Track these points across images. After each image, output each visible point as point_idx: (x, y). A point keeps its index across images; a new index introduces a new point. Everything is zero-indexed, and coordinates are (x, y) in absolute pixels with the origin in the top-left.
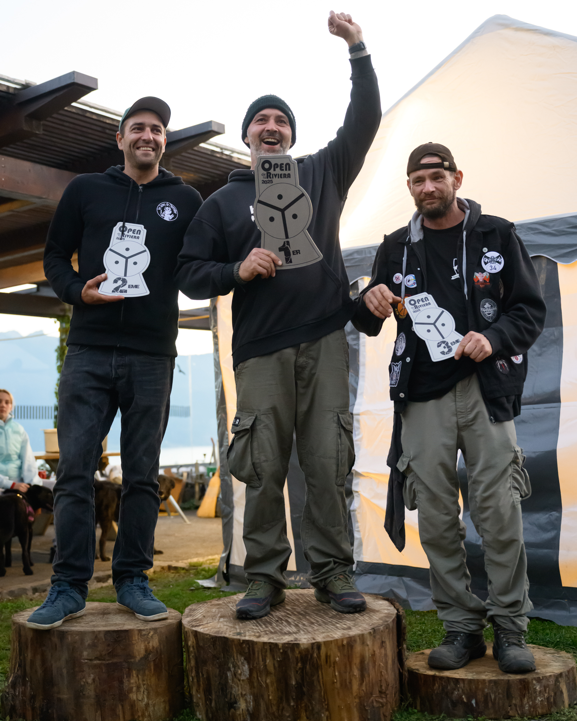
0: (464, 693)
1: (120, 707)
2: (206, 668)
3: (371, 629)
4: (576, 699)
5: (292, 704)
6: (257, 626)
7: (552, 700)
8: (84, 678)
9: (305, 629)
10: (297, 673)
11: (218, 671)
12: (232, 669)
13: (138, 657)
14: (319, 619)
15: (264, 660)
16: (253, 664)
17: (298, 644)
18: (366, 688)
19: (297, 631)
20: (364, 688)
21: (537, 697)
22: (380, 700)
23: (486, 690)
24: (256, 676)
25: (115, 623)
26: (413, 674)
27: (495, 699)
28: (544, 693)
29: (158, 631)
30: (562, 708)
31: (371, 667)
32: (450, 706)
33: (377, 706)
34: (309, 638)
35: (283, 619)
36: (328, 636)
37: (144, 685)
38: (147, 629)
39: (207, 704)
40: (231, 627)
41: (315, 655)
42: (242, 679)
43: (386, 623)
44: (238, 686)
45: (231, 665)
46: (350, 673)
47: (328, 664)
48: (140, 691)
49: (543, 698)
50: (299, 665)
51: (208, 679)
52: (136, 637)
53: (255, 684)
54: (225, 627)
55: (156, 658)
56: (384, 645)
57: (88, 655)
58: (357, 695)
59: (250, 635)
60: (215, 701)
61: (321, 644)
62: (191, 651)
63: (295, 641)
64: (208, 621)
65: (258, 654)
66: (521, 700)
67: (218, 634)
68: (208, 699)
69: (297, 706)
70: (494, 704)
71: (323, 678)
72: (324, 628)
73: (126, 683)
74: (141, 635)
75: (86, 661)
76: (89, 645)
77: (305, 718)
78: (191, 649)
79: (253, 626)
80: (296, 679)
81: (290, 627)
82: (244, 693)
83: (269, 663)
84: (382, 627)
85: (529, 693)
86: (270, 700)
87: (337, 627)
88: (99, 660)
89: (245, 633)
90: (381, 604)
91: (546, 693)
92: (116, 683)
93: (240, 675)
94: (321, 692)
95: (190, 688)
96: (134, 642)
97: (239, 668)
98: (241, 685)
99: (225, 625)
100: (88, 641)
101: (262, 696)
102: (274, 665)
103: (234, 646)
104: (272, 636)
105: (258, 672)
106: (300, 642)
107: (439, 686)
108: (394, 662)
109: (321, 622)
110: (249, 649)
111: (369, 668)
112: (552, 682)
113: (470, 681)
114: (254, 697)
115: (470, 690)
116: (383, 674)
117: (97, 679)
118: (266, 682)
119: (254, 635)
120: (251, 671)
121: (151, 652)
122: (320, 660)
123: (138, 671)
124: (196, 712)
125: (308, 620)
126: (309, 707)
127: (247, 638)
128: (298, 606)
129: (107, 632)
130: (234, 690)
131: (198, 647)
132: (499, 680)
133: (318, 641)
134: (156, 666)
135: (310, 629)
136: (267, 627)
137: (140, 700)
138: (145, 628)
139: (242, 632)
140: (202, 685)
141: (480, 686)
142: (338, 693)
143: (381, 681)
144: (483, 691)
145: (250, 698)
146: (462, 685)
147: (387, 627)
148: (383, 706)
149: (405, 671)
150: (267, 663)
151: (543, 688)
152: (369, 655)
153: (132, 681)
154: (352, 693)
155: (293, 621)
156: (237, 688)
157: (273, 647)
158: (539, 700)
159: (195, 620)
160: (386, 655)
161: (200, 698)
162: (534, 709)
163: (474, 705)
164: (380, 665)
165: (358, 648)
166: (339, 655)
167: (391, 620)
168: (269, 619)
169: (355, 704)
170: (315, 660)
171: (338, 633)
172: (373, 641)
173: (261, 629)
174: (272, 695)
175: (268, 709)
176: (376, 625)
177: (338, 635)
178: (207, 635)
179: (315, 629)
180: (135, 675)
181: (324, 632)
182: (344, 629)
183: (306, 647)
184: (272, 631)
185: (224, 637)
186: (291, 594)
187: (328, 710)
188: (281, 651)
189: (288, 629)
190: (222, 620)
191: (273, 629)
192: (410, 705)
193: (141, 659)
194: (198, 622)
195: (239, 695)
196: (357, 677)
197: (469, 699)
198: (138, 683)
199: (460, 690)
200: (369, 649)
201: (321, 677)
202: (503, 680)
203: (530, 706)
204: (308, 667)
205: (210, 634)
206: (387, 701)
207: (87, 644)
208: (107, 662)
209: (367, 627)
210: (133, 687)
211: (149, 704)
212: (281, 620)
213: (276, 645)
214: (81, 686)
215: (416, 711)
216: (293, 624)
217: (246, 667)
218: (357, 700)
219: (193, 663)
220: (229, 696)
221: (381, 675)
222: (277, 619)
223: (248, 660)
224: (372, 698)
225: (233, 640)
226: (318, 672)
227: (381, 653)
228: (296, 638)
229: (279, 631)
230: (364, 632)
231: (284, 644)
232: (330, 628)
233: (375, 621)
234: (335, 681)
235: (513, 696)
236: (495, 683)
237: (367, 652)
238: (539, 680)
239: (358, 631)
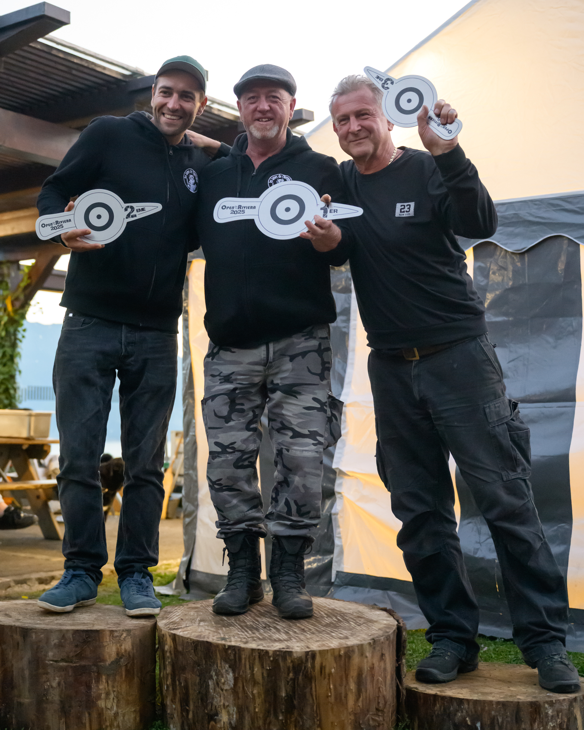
0: (468, 715)
1: (87, 715)
2: (184, 675)
3: (370, 640)
5: (281, 718)
6: (243, 632)
7: (565, 727)
8: (48, 681)
9: (297, 637)
10: (288, 684)
11: (198, 678)
12: (215, 678)
13: (108, 660)
14: (311, 627)
15: (252, 668)
16: (239, 673)
17: (291, 652)
18: (362, 704)
19: (289, 639)
20: (360, 704)
21: (549, 722)
22: (377, 718)
23: (493, 712)
24: (241, 686)
25: (83, 622)
26: (412, 693)
27: (502, 722)
28: (557, 718)
29: (131, 633)
31: (369, 682)
33: (374, 724)
34: (302, 646)
35: (271, 625)
36: (324, 645)
37: (114, 691)
38: (120, 630)
39: (183, 716)
40: (214, 632)
41: (309, 665)
42: (225, 688)
43: (386, 634)
44: (220, 696)
45: (214, 673)
46: (345, 687)
47: (323, 676)
48: (110, 699)
49: (555, 724)
50: (291, 675)
51: (186, 687)
52: (107, 638)
53: (240, 695)
54: (207, 632)
55: (128, 663)
56: (383, 658)
57: (53, 656)
58: (352, 711)
59: (236, 641)
60: (193, 712)
61: (316, 653)
62: (168, 657)
63: (287, 648)
64: (186, 624)
65: (245, 661)
66: (532, 725)
67: (201, 638)
68: (184, 710)
69: (286, 721)
70: (501, 727)
71: (316, 691)
72: (318, 636)
73: (94, 690)
74: (113, 636)
75: (51, 662)
76: (55, 644)
78: (168, 654)
79: (239, 631)
80: (286, 691)
81: (279, 634)
82: (227, 704)
83: (257, 672)
84: (382, 638)
85: (540, 718)
86: (255, 713)
87: (332, 636)
88: (66, 662)
89: (230, 638)
90: (379, 615)
91: (558, 718)
92: (83, 689)
93: (224, 684)
94: (313, 706)
95: (163, 698)
96: (105, 644)
97: (223, 677)
98: (224, 695)
99: (206, 629)
100: (54, 640)
101: (247, 708)
102: (263, 674)
103: (218, 652)
104: (260, 642)
105: (244, 681)
106: (293, 650)
107: (440, 707)
108: (393, 677)
109: (313, 630)
110: (235, 655)
111: (366, 683)
112: (565, 706)
113: (476, 702)
114: (238, 708)
115: (476, 712)
116: (381, 689)
117: (62, 682)
118: (252, 692)
119: (241, 641)
120: (236, 679)
121: (123, 655)
122: (314, 671)
123: (108, 676)
124: (169, 725)
125: (299, 627)
126: (299, 722)
127: (233, 644)
129: (76, 632)
130: (216, 700)
131: (176, 651)
132: (507, 702)
133: (312, 649)
134: (128, 671)
135: (302, 637)
136: (254, 633)
137: (109, 709)
138: (119, 629)
139: (227, 637)
140: (178, 695)
141: (487, 708)
142: (332, 709)
143: (378, 697)
144: (490, 714)
145: (234, 710)
146: (466, 706)
147: (388, 638)
148: (379, 726)
149: (403, 689)
150: (255, 672)
151: (555, 713)
152: (367, 668)
153: (101, 687)
154: (347, 709)
155: (282, 628)
156: (219, 699)
157: (262, 654)
158: (550, 726)
159: (172, 622)
160: (385, 669)
161: (175, 709)
164: (378, 679)
165: (356, 659)
166: (335, 666)
167: (392, 631)
168: (255, 625)
169: (350, 721)
170: (309, 670)
172: (373, 653)
173: (247, 634)
174: (258, 707)
175: (253, 722)
176: (375, 636)
177: (335, 644)
178: (188, 638)
179: (308, 637)
180: (104, 681)
181: (319, 641)
182: (340, 638)
183: (299, 655)
184: (261, 637)
185: (207, 642)
187: (320, 726)
188: (271, 659)
189: (277, 636)
190: (202, 624)
191: (261, 636)
193: (112, 663)
194: (176, 625)
195: (220, 706)
196: (354, 691)
197: (474, 722)
198: (107, 689)
199: (464, 711)
200: (367, 662)
201: (314, 689)
202: (512, 702)
204: (300, 678)
205: (191, 637)
206: (384, 720)
207: (53, 643)
208: (75, 665)
209: (366, 637)
210: (101, 693)
211: (118, 713)
212: (269, 626)
213: (267, 652)
214: (45, 689)
216: (282, 631)
217: (231, 676)
218: (352, 717)
219: (169, 669)
220: (209, 707)
221: (379, 691)
222: (264, 626)
223: (234, 667)
224: (368, 716)
225: (217, 646)
226: (311, 682)
227: (380, 667)
228: (288, 646)
229: (268, 638)
230: (363, 642)
231: (275, 652)
232: (325, 636)
233: (374, 632)
234: (330, 694)
235: (523, 719)
236: (504, 705)
237: (365, 665)
238: (551, 704)
239: (357, 641)
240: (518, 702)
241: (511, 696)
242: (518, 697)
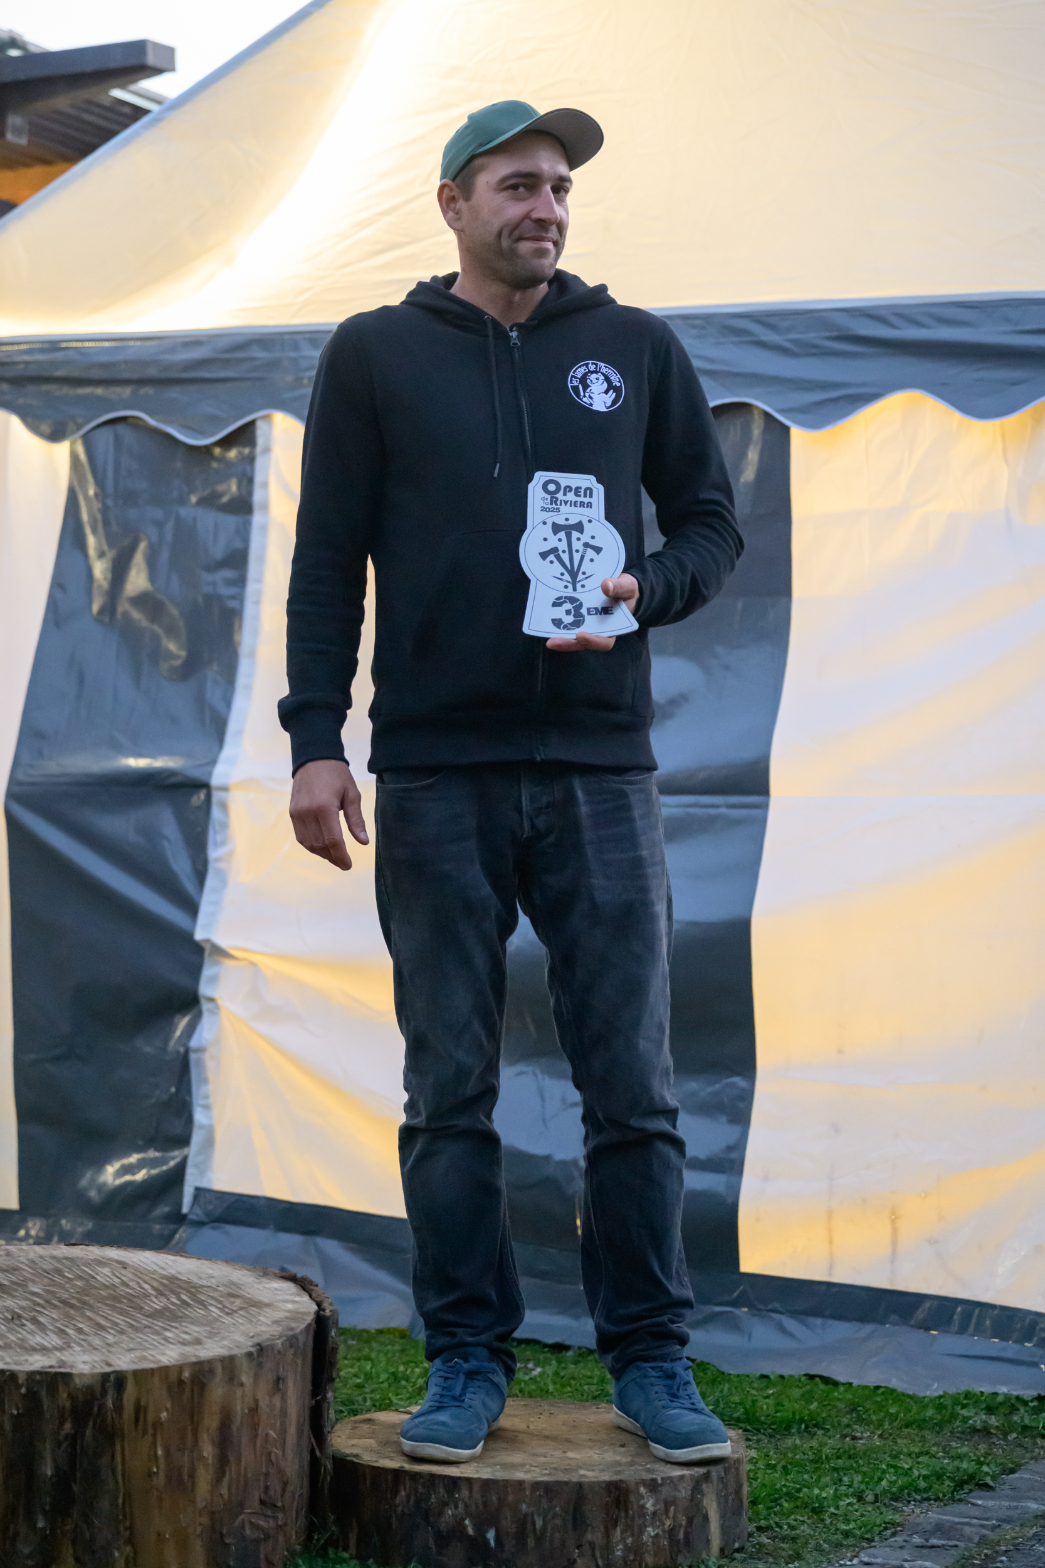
0: (469, 1514)
3: (252, 1346)
4: (738, 1538)
5: (41, 1524)
7: (681, 1535)
9: (83, 1340)
10: (59, 1447)
14: (118, 1319)
17: (69, 1375)
18: (229, 1490)
19: (66, 1346)
20: (224, 1491)
21: (646, 1526)
22: (261, 1523)
23: (524, 1507)
26: (346, 1467)
27: (544, 1528)
28: (664, 1517)
30: (704, 1556)
31: (245, 1440)
32: (431, 1542)
33: (255, 1536)
34: (95, 1362)
35: (25, 1315)
36: (144, 1358)
41: (110, 1403)
46: (192, 1452)
47: (140, 1427)
49: (659, 1531)
56: (281, 1386)
58: (205, 1507)
61: (126, 1378)
63: (60, 1367)
66: (607, 1534)
69: (53, 1531)
70: (540, 1539)
71: (123, 1462)
72: (132, 1339)
77: (71, 1560)
80: (55, 1461)
81: (43, 1336)
84: (278, 1341)
85: (627, 1515)
87: (166, 1339)
90: (276, 1289)
91: (668, 1517)
94: (116, 1498)
102: (2, 1426)
106: (74, 1371)
107: (408, 1496)
108: (302, 1432)
109: (123, 1325)
111: (240, 1443)
112: (684, 1492)
113: (487, 1484)
115: (485, 1505)
116: (273, 1458)
122: (121, 1417)
125: (90, 1319)
126: (82, 1534)
128: (61, 1286)
132: (557, 1482)
133: (118, 1368)
135: (96, 1341)
141: (511, 1498)
142: (160, 1500)
143: (267, 1475)
144: (517, 1509)
146: (465, 1493)
147: (292, 1341)
148: (267, 1537)
149: (327, 1458)
151: (660, 1506)
152: (242, 1410)
154: (194, 1501)
155: (52, 1321)
157: (3, 1380)
158: (649, 1535)
160: (284, 1412)
162: (635, 1555)
163: (492, 1543)
164: (267, 1435)
165: (217, 1391)
166: (169, 1406)
167: (303, 1326)
169: (199, 1529)
170: (109, 1414)
171: (168, 1352)
172: (256, 1376)
176: (266, 1336)
177: (171, 1357)
179: (109, 1341)
181: (133, 1349)
182: (184, 1343)
183: (86, 1381)
186: (41, 1257)
187: (130, 1541)
188: (23, 1391)
189: (38, 1339)
192: (333, 1543)
196: (210, 1461)
197: (481, 1530)
199: (461, 1506)
200: (243, 1396)
201: (119, 1459)
202: (566, 1483)
203: (627, 1549)
204: (89, 1433)
206: (278, 1526)
209: (241, 1339)
212: (19, 1316)
213: (13, 1375)
215: (346, 1555)
216: (51, 1327)
218: (205, 1520)
221: (270, 1461)
224: (242, 1517)
226: (113, 1444)
227: (271, 1406)
228: (62, 1360)
229: (16, 1344)
230: (236, 1351)
231: (31, 1375)
232: (149, 1339)
233: (263, 1328)
234: (155, 1470)
235: (588, 1522)
236: (548, 1490)
237: (239, 1402)
238: (653, 1486)
239: (220, 1350)
240: (580, 1485)
241: (566, 1471)
242: (582, 1472)
